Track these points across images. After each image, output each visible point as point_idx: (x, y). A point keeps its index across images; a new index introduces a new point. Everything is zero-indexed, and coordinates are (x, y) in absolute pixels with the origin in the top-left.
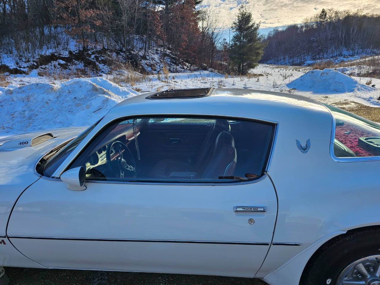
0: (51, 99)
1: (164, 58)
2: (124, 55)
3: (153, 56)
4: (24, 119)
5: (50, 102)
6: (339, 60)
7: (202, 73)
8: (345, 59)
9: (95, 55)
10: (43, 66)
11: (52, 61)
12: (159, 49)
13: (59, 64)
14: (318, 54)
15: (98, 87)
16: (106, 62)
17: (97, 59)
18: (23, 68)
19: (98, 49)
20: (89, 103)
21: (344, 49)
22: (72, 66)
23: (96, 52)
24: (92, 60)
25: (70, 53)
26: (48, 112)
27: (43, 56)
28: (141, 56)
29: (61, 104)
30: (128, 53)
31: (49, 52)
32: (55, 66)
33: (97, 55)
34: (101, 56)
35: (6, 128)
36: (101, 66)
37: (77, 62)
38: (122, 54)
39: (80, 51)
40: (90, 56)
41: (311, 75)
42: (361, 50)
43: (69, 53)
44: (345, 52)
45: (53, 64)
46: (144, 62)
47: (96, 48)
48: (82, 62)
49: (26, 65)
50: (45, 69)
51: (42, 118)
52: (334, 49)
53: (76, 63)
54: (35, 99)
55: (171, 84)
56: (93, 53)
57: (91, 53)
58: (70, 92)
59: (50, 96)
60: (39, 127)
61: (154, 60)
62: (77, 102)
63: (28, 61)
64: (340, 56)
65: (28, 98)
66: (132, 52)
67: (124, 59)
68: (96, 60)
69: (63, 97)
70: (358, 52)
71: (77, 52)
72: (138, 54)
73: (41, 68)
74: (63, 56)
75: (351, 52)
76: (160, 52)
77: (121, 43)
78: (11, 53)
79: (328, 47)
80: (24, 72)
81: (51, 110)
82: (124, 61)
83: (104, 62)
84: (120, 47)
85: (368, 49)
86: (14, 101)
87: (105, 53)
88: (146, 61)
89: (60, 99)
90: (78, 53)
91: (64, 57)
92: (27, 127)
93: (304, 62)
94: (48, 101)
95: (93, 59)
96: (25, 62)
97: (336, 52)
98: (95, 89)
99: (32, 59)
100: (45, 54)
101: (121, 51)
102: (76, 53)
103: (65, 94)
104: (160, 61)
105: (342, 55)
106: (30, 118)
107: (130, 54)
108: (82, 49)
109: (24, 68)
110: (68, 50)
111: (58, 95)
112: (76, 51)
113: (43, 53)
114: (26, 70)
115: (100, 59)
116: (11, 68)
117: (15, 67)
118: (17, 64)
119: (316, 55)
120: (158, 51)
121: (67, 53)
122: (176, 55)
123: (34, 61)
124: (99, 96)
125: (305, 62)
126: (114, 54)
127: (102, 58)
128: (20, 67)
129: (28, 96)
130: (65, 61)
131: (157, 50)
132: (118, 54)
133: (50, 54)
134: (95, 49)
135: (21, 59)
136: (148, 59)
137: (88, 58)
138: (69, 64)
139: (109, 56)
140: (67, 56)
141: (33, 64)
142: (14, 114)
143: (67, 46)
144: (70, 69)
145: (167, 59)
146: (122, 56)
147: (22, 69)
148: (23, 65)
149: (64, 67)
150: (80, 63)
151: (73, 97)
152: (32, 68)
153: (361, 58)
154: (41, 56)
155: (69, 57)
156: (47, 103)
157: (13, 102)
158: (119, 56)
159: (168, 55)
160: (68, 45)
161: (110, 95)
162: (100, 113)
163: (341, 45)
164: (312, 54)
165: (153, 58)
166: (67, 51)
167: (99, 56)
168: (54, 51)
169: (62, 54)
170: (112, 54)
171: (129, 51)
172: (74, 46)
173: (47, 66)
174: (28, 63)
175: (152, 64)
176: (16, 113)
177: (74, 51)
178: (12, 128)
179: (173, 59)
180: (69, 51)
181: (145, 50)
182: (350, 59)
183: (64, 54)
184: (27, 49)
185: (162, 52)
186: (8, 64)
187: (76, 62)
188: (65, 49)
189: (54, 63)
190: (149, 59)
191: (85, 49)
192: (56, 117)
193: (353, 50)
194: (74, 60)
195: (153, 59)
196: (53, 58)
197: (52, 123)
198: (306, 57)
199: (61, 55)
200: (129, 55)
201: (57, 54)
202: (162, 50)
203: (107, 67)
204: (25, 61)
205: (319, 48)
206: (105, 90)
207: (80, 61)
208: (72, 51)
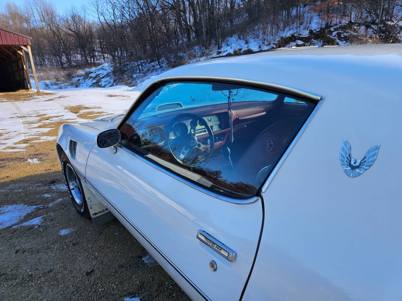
2: (376, 28)
9: (338, 31)
11: (291, 43)
13: (297, 45)
16: (349, 39)
17: (339, 36)
19: (342, 24)
22: (309, 46)
23: (340, 27)
24: (333, 37)
25: (311, 32)
27: (284, 38)
30: (382, 25)
33: (340, 31)
34: (345, 32)
36: (342, 44)
37: (315, 41)
38: (373, 26)
39: (321, 29)
40: (331, 32)
43: (309, 33)
45: (291, 45)
47: (342, 23)
48: (321, 41)
49: (266, 48)
53: (314, 42)
56: (335, 30)
57: (333, 30)
63: (270, 44)
66: (389, 23)
67: (374, 33)
68: (337, 37)
71: (318, 30)
72: (397, 25)
74: (302, 36)
77: (375, 13)
78: (258, 38)
82: (374, 35)
83: (346, 39)
84: (373, 18)
87: (351, 28)
91: (303, 37)
95: (335, 36)
96: (267, 45)
99: (273, 42)
102: (317, 32)
107: (385, 25)
108: (324, 26)
110: (309, 29)
112: (318, 29)
113: (284, 35)
115: (342, 36)
118: (260, 47)
121: (307, 32)
126: (363, 28)
127: (346, 34)
130: (303, 41)
132: (368, 27)
133: (290, 35)
135: (263, 43)
137: (329, 35)
138: (306, 44)
139: (355, 31)
140: (307, 36)
141: (273, 47)
143: (309, 25)
146: (372, 30)
148: (264, 48)
150: (319, 42)
154: (282, 38)
155: (308, 36)
158: (369, 30)
160: (310, 23)
167: (342, 32)
168: (295, 32)
169: (302, 34)
170: (360, 29)
171: (384, 21)
172: (316, 24)
174: (268, 46)
177: (315, 30)
183: (304, 34)
188: (306, 28)
191: (328, 26)
194: (313, 39)
196: (292, 39)
200: (383, 27)
201: (297, 35)
207: (319, 40)
208: (313, 29)
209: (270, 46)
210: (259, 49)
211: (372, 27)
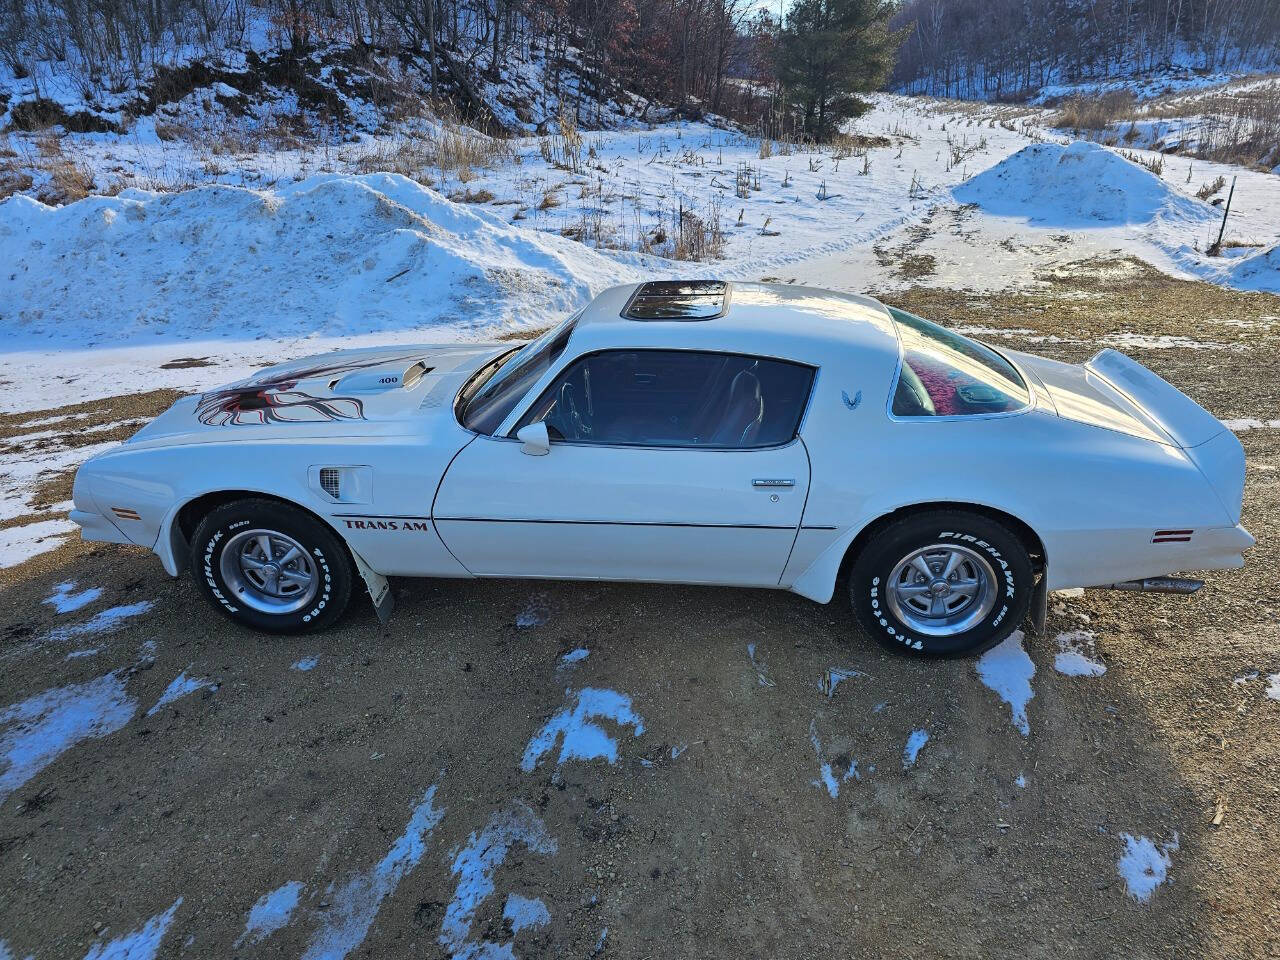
0: (262, 240)
1: (557, 76)
2: (428, 67)
3: (523, 69)
4: (197, 295)
5: (259, 247)
6: (1155, 85)
7: (683, 131)
8: (1177, 85)
9: (334, 67)
10: (170, 106)
11: (197, 89)
12: (541, 43)
13: (220, 98)
14: (1089, 62)
15: (392, 204)
16: (372, 93)
17: (341, 84)
18: (107, 111)
19: (340, 47)
20: (370, 254)
21: (1180, 45)
22: (260, 104)
23: (337, 56)
24: (325, 84)
25: (252, 58)
26: (259, 277)
27: (167, 70)
28: (482, 72)
29: (291, 254)
30: (438, 60)
31: (183, 57)
32: (206, 106)
33: (340, 68)
34: (352, 70)
35: (151, 321)
36: (354, 105)
37: (275, 89)
38: (420, 61)
39: (282, 52)
40: (315, 69)
41: (1031, 159)
42: (1237, 50)
43: (248, 61)
44: (1182, 59)
45: (199, 98)
46: (490, 90)
47: (338, 44)
48: (292, 90)
49: (115, 101)
50: (175, 115)
51: (246, 293)
52: (1143, 44)
53: (271, 94)
54: (218, 238)
55: (586, 178)
56: (326, 61)
57: (319, 61)
58: (312, 219)
59: (259, 229)
60: (244, 319)
61: (526, 84)
62: (337, 248)
63: (122, 89)
64: (1162, 73)
65: (195, 234)
66: (453, 56)
67: (425, 81)
68: (336, 84)
69: (293, 233)
70: (1224, 60)
71: (274, 55)
72: (473, 63)
73: (165, 111)
74: (231, 71)
75: (1202, 57)
76: (542, 54)
77: (416, 24)
79: (1124, 36)
80: (112, 127)
81: (266, 271)
82: (427, 87)
83: (365, 92)
84: (413, 36)
85: (1263, 48)
86: (156, 241)
87: (365, 61)
88: (499, 87)
89: (288, 239)
90: (277, 60)
91: (234, 73)
92: (210, 320)
93: (1037, 88)
94: (253, 243)
95: (328, 81)
96: (113, 91)
97: (1150, 55)
98: (383, 211)
99: (133, 81)
100: (172, 64)
101: (417, 51)
102: (271, 60)
103: (297, 224)
104: (546, 87)
105: (1169, 69)
106: (212, 293)
107: (447, 61)
108: (288, 45)
109: (111, 111)
110: (244, 50)
111: (280, 227)
112: (271, 51)
113: (167, 61)
114: (117, 118)
115: (350, 83)
116: (71, 110)
117: (82, 109)
118: (88, 97)
119: (1080, 65)
120: (537, 49)
121: (243, 57)
122: (597, 65)
123: (140, 89)
124: (399, 233)
125: (1041, 91)
126: (394, 64)
127: (356, 77)
128: (99, 109)
129: (196, 228)
130: (238, 88)
131: (534, 47)
132: (405, 61)
133: (188, 64)
134: (331, 47)
135: (98, 81)
136: (503, 82)
137: (311, 76)
138: (250, 98)
139: (378, 69)
140: (243, 71)
141: (140, 100)
142: (163, 279)
143: (239, 33)
144: (254, 117)
145: (566, 78)
146: (418, 70)
147: (104, 115)
148: (107, 101)
149: (236, 107)
150: (287, 94)
151: (324, 233)
152: (136, 110)
153: (1234, 81)
154: (163, 71)
155: (248, 72)
156: (252, 249)
157: (153, 245)
158: (410, 70)
159: (572, 66)
160: (243, 30)
161: (426, 230)
162: (405, 284)
163: (1171, 29)
164: (1068, 59)
165: (520, 77)
166: (241, 51)
167: (347, 70)
168: (201, 53)
169: (227, 63)
170: (386, 63)
171: (441, 50)
172: (262, 35)
173: (182, 106)
174: (119, 95)
175: (517, 100)
176: (170, 278)
177: (264, 54)
178: (167, 322)
179: (588, 79)
180: (246, 53)
181: (496, 48)
182: (1193, 83)
183: (232, 65)
184: (113, 46)
185: (551, 55)
186: (59, 99)
187: (272, 90)
188: (235, 44)
189: (203, 93)
190: (509, 78)
191: (301, 47)
192: (286, 292)
193: (1209, 49)
194: (265, 84)
195: (521, 80)
196: (198, 75)
197: (276, 310)
198: (1046, 71)
199: (223, 65)
200: (443, 65)
201: (211, 65)
202: (552, 48)
203: (376, 111)
204: (113, 88)
205: (1095, 40)
206: (412, 213)
207: (284, 88)
208: (256, 51)
209: (126, 94)
210: (84, 102)
211: (415, 63)
